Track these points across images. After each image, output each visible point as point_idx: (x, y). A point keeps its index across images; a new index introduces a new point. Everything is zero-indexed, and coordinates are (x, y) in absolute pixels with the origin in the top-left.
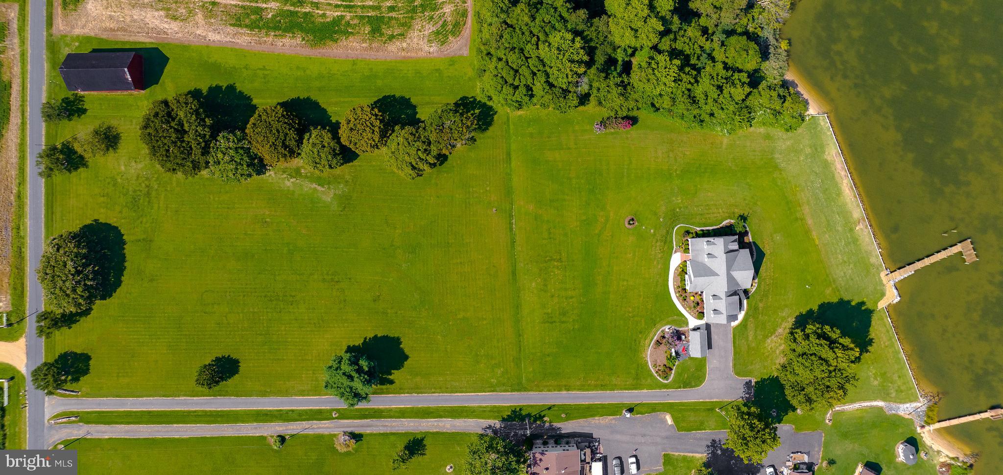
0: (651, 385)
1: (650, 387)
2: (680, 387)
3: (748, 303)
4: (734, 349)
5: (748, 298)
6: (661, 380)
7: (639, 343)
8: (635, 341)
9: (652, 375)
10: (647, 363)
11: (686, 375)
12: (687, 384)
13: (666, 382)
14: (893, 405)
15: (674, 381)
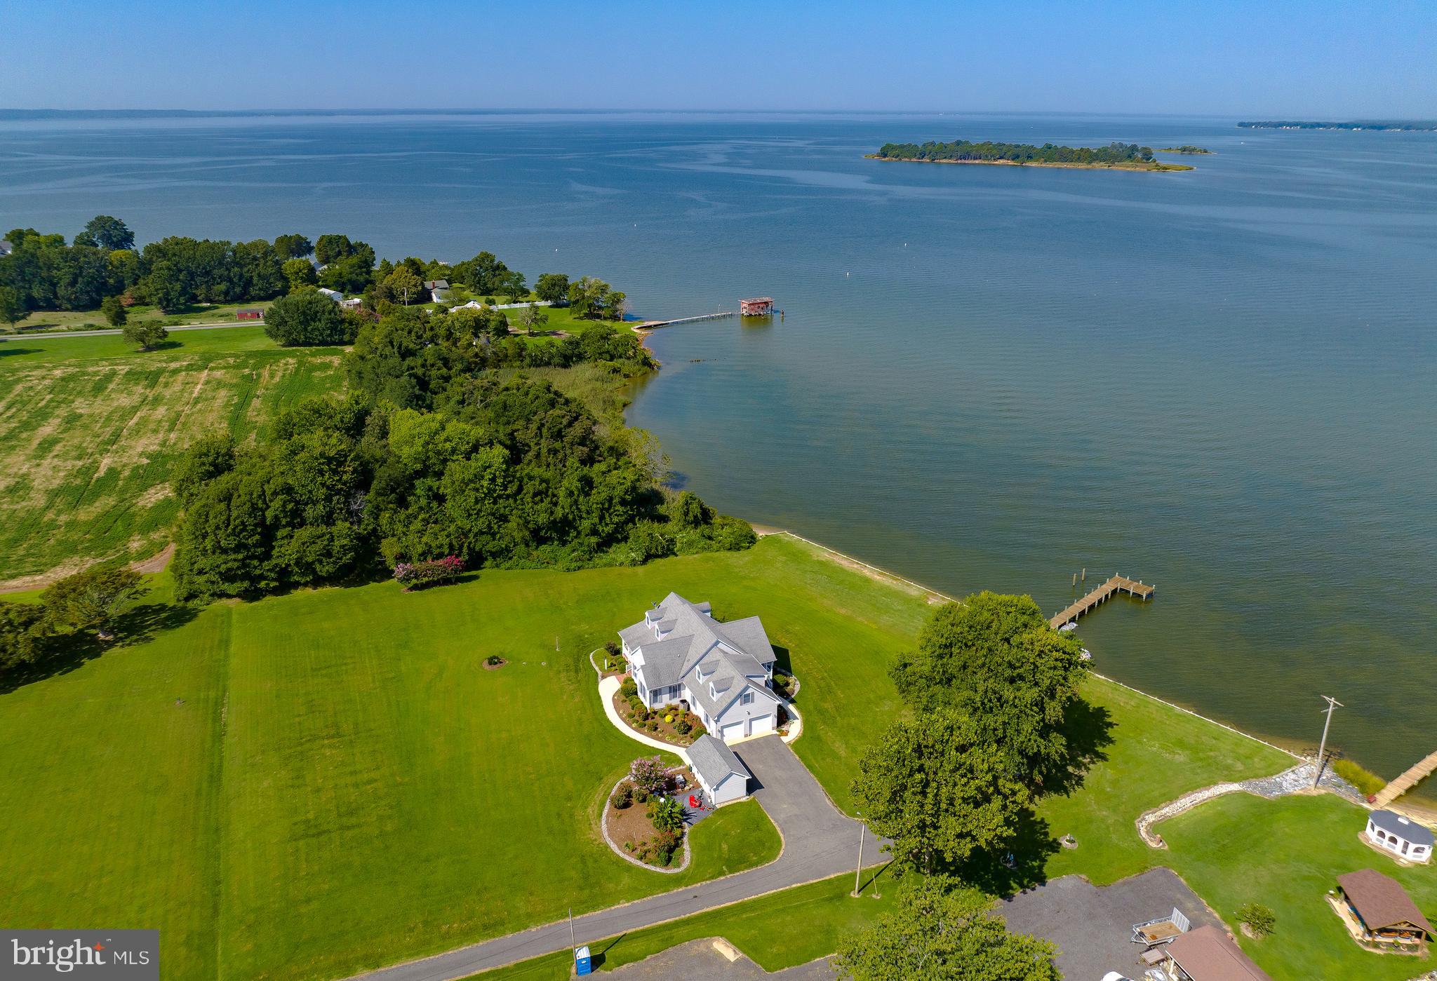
0: (635, 888)
1: (634, 892)
2: (722, 873)
3: (797, 708)
4: (817, 775)
5: (793, 701)
6: (658, 870)
7: (572, 816)
8: (559, 815)
9: (629, 868)
10: (607, 847)
11: (725, 846)
12: (736, 862)
13: (676, 871)
14: (1264, 783)
15: (697, 863)
